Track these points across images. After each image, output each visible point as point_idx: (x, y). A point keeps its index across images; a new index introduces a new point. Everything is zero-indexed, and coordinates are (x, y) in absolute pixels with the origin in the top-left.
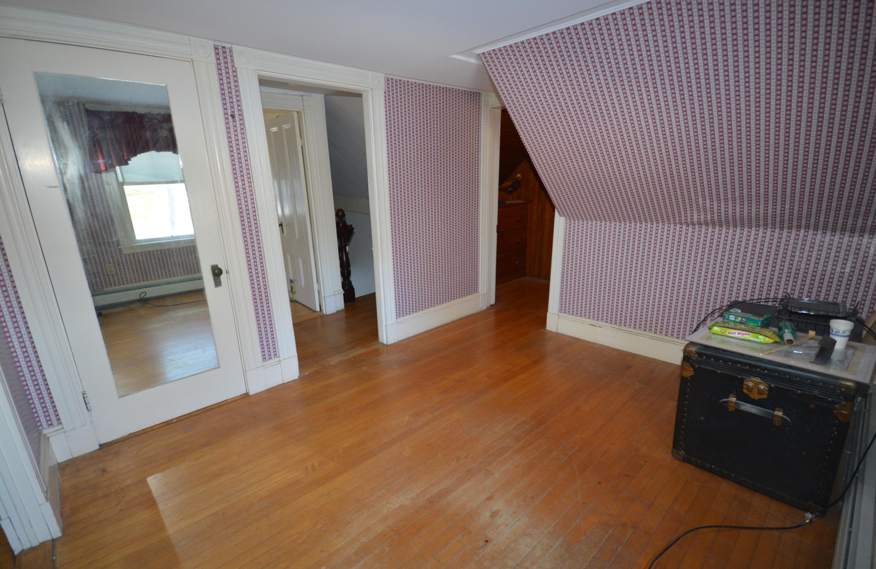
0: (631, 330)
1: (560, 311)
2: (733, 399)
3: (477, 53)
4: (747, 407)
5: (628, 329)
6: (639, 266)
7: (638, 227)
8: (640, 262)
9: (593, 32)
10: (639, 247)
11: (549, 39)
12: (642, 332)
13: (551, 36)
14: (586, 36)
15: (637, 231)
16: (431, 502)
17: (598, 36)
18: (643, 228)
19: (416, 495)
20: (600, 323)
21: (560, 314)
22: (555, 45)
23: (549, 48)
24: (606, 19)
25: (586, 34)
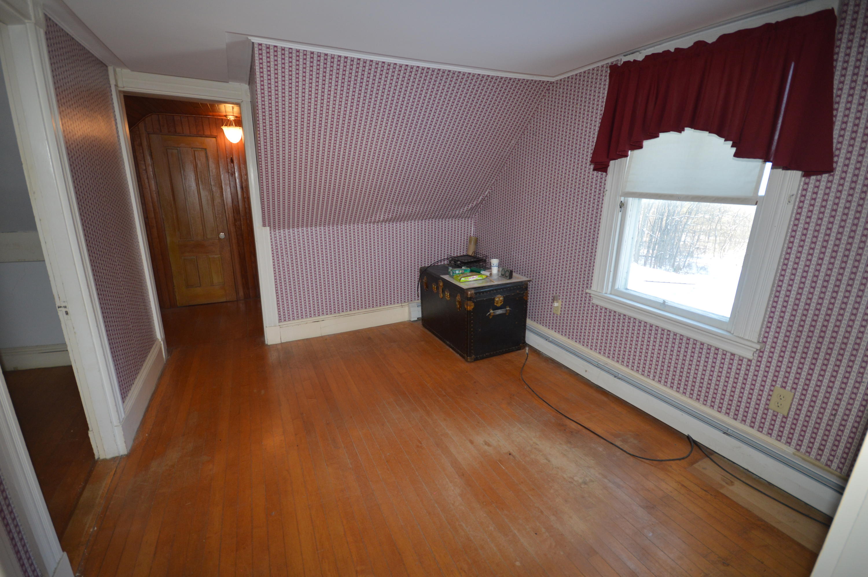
0: (349, 312)
1: (280, 320)
2: (492, 311)
3: (253, 41)
4: (499, 312)
5: (346, 313)
6: (345, 260)
7: (339, 228)
8: (345, 256)
9: (376, 70)
10: (343, 245)
11: (339, 61)
12: (357, 311)
13: (342, 59)
14: (369, 71)
15: (340, 232)
16: (463, 475)
17: (378, 74)
18: (344, 229)
19: (451, 482)
20: (322, 317)
21: (281, 324)
22: (342, 67)
23: (335, 68)
24: (389, 65)
25: (370, 69)
